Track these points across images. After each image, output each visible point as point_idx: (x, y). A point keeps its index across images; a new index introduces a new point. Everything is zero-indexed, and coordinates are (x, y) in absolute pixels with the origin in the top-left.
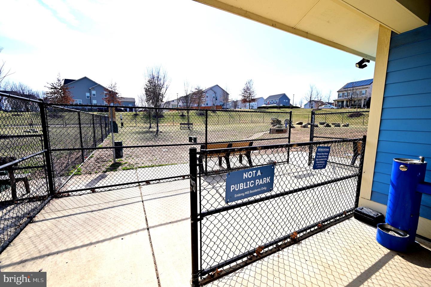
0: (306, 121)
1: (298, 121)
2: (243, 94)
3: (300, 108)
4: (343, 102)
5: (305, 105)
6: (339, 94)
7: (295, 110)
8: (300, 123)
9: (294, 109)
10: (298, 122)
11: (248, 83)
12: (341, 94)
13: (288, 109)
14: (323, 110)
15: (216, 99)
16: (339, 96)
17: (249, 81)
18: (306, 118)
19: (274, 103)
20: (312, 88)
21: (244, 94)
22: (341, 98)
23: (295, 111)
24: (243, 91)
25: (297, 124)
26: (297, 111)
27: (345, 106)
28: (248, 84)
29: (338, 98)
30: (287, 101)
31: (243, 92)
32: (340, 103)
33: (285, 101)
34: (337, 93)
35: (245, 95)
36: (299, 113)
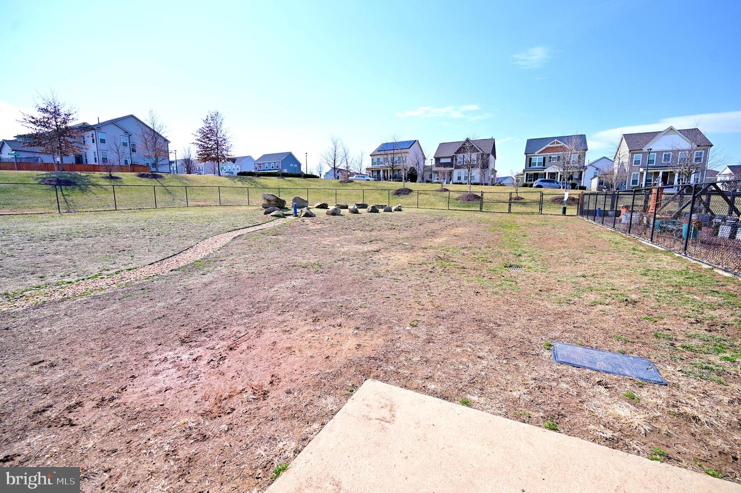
0: (331, 201)
1: (317, 201)
2: (200, 143)
3: (318, 177)
4: (378, 172)
5: (327, 173)
6: (373, 159)
7: (311, 181)
8: (324, 206)
9: (309, 180)
10: (319, 204)
11: (210, 118)
12: (375, 158)
13: (297, 178)
14: (356, 183)
15: (134, 150)
16: (373, 163)
17: (213, 114)
18: (331, 195)
19: (272, 167)
20: (335, 144)
21: (203, 143)
22: (376, 166)
23: (310, 183)
24: (199, 136)
25: (318, 207)
26: (314, 183)
27: (382, 179)
28: (210, 121)
29: (372, 165)
30: (296, 166)
31: (199, 138)
32: (375, 174)
33: (292, 165)
34: (370, 158)
35: (206, 145)
36: (319, 186)
